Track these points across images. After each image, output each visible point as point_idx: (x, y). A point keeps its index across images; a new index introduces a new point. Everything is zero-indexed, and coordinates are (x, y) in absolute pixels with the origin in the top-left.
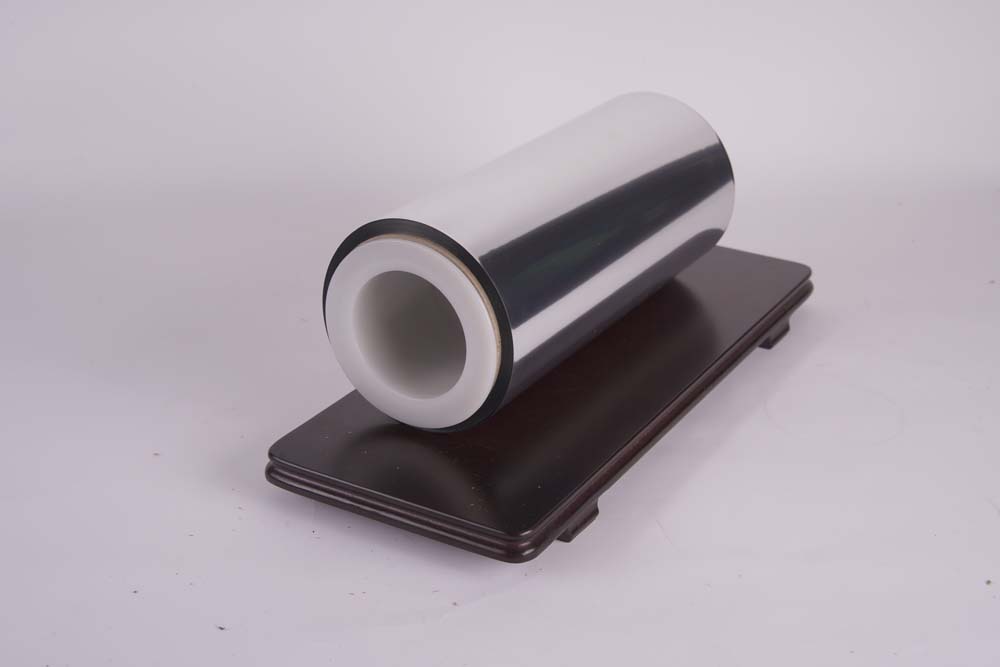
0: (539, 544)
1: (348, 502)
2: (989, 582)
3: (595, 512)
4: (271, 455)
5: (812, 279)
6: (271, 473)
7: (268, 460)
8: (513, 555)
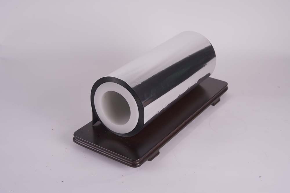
0: (141, 163)
2: (260, 177)
3: (159, 153)
5: (228, 86)
6: (74, 139)
7: (73, 136)
8: (134, 165)
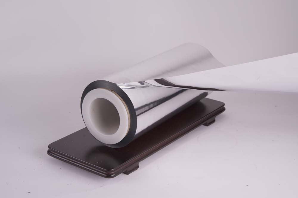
5: (225, 106)
6: (49, 152)
7: (48, 149)
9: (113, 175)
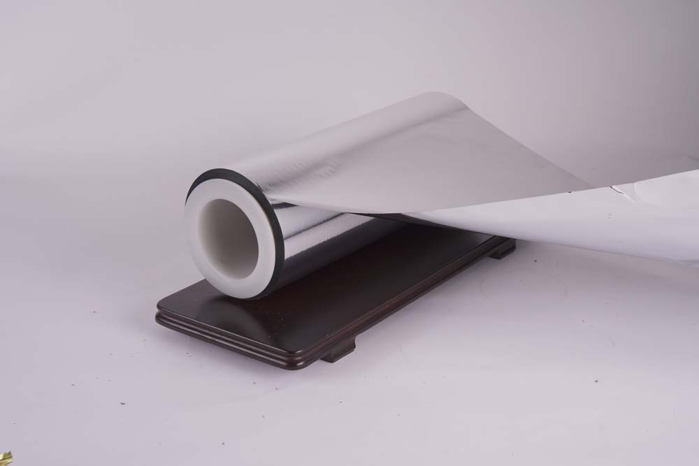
1: (199, 333)
3: (353, 347)
4: (158, 306)
6: (159, 318)
9: (301, 364)
